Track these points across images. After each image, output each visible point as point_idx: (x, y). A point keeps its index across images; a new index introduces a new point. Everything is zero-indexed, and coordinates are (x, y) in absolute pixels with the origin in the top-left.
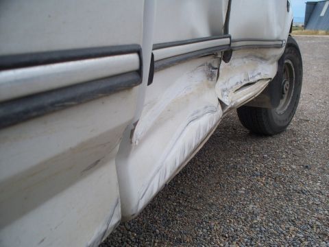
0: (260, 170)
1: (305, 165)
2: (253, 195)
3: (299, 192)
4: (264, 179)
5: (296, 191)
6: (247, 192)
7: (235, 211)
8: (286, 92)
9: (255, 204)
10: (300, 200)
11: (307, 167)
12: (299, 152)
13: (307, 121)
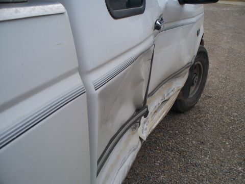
0: (172, 145)
1: (202, 141)
2: (164, 167)
3: (193, 166)
4: (173, 153)
5: (192, 164)
6: (161, 165)
7: (151, 180)
8: (195, 84)
9: (165, 175)
10: (193, 173)
11: (203, 143)
12: (199, 128)
13: (211, 97)
